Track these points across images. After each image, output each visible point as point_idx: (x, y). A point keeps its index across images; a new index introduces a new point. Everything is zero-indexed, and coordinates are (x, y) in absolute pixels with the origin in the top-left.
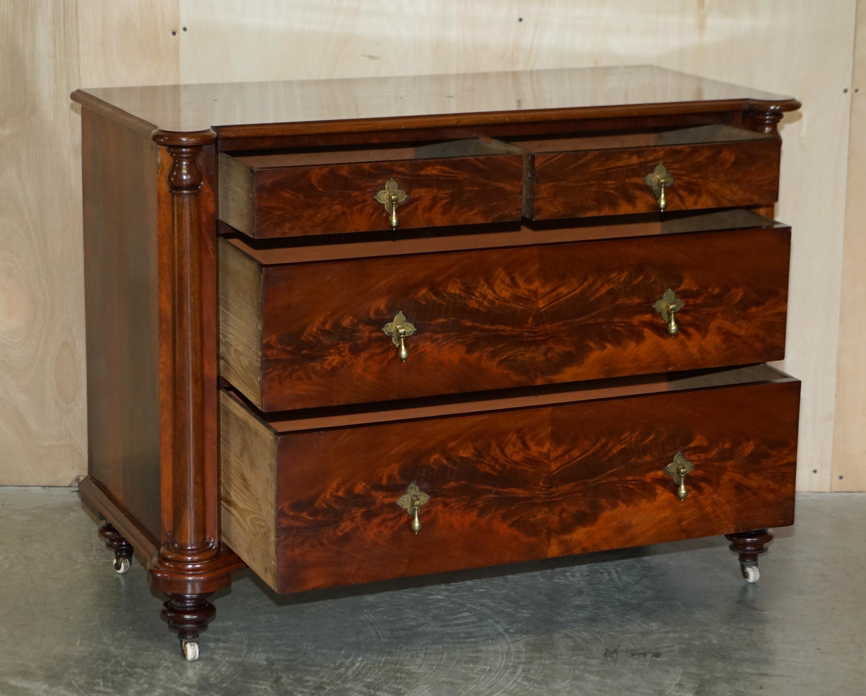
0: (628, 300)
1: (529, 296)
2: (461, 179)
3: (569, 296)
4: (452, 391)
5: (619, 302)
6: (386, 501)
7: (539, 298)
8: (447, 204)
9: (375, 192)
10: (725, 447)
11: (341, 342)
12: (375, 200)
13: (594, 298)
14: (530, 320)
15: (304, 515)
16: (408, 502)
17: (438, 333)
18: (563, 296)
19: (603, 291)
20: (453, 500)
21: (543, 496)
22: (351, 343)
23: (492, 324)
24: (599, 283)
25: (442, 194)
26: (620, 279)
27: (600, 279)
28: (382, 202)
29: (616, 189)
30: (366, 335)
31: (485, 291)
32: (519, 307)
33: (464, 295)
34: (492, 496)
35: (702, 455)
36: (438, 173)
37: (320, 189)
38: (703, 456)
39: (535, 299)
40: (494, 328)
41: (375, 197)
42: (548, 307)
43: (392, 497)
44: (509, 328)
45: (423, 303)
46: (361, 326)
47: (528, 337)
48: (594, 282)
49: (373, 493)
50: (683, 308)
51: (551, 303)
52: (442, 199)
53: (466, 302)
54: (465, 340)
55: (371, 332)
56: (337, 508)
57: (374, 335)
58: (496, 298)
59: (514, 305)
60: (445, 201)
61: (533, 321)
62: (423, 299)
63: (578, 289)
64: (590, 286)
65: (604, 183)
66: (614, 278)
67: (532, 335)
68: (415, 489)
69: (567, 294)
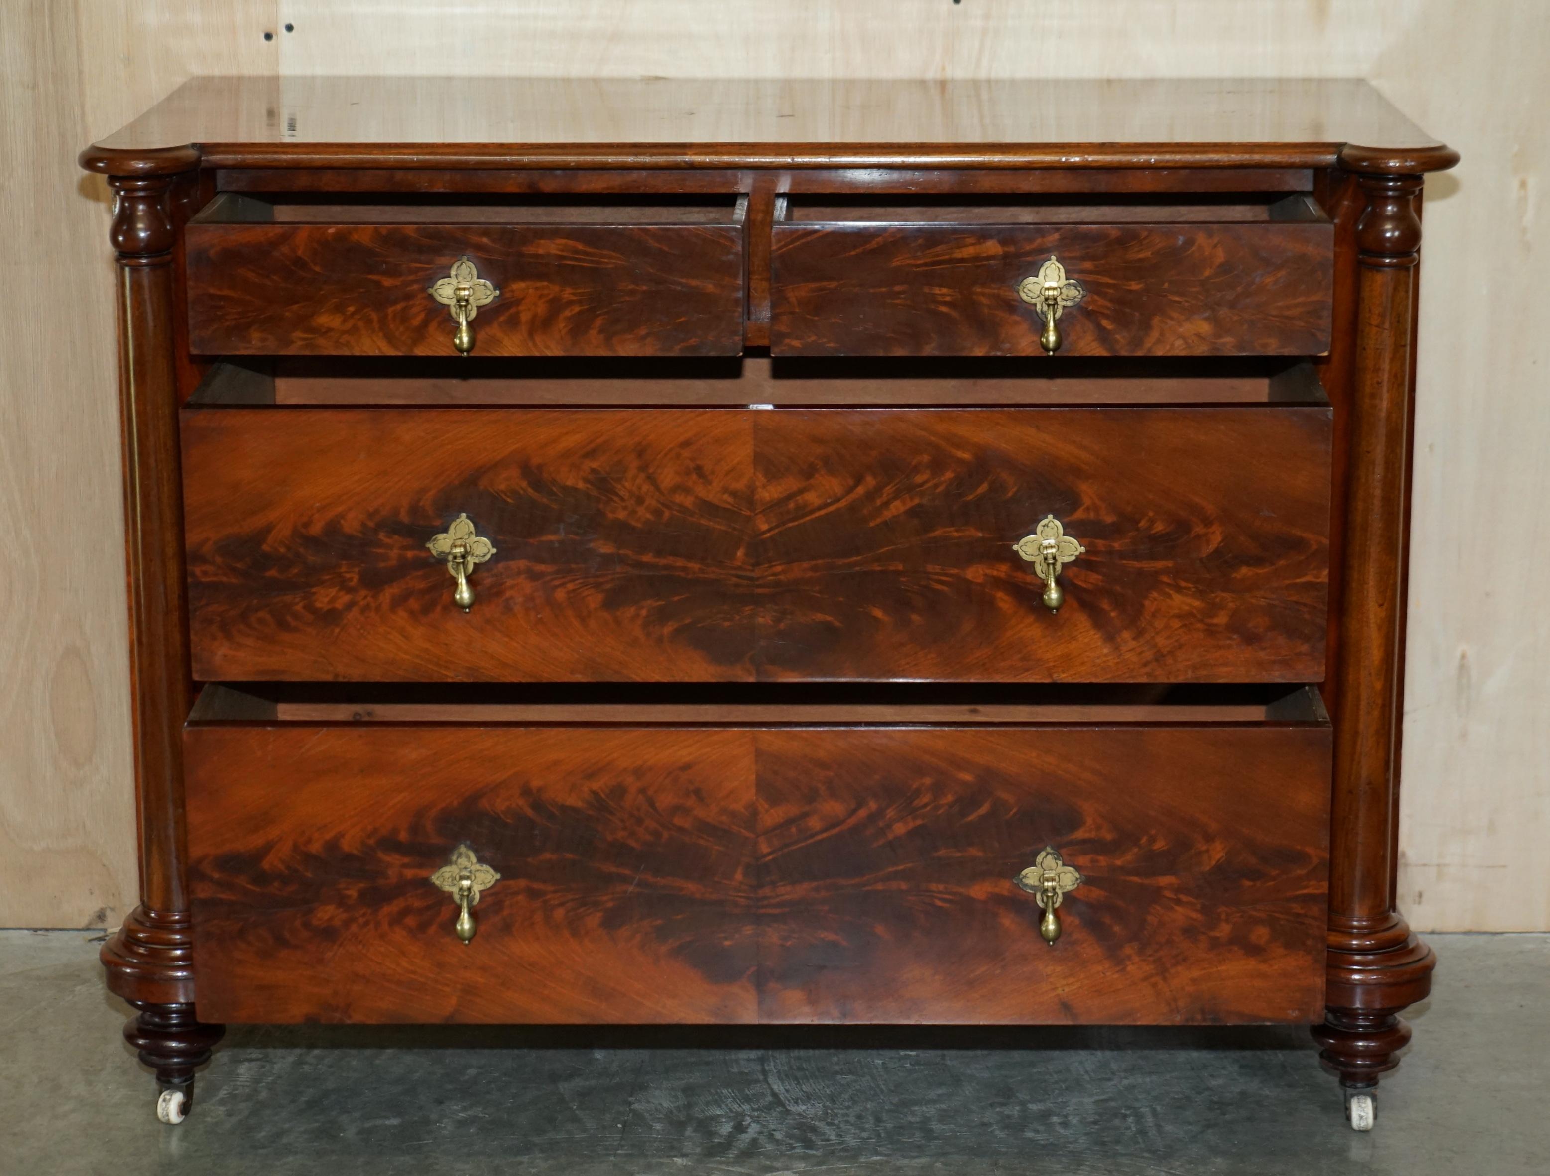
0: (957, 531)
1: (736, 505)
2: (610, 266)
3: (822, 512)
4: (579, 678)
5: (938, 533)
6: (409, 873)
7: (757, 511)
8: (580, 313)
9: (431, 280)
10: (1155, 848)
11: (344, 562)
12: (431, 297)
13: (879, 520)
14: (740, 553)
15: (242, 881)
16: (452, 880)
17: (542, 561)
18: (812, 512)
19: (897, 507)
20: (550, 888)
21: (743, 901)
22: (363, 565)
23: (659, 553)
24: (888, 490)
25: (568, 294)
26: (936, 486)
27: (892, 485)
28: (445, 301)
29: (951, 304)
30: (394, 553)
31: (640, 488)
32: (718, 526)
33: (594, 493)
34: (631, 889)
35: (1101, 858)
36: (559, 253)
37: (317, 269)
38: (1103, 861)
39: (748, 513)
40: (663, 562)
41: (431, 291)
42: (777, 530)
43: (421, 866)
44: (694, 566)
45: (509, 500)
46: (382, 536)
47: (737, 585)
48: (878, 489)
49: (381, 855)
50: (1084, 557)
51: (784, 523)
52: (570, 303)
53: (601, 506)
54: (601, 580)
55: (405, 548)
56: (309, 875)
57: (410, 554)
58: (663, 504)
59: (703, 521)
60: (577, 309)
61: (746, 555)
62: (509, 494)
63: (844, 500)
64: (870, 496)
65: (926, 290)
66: (922, 485)
67: (745, 582)
68: (468, 858)
69: (819, 508)
